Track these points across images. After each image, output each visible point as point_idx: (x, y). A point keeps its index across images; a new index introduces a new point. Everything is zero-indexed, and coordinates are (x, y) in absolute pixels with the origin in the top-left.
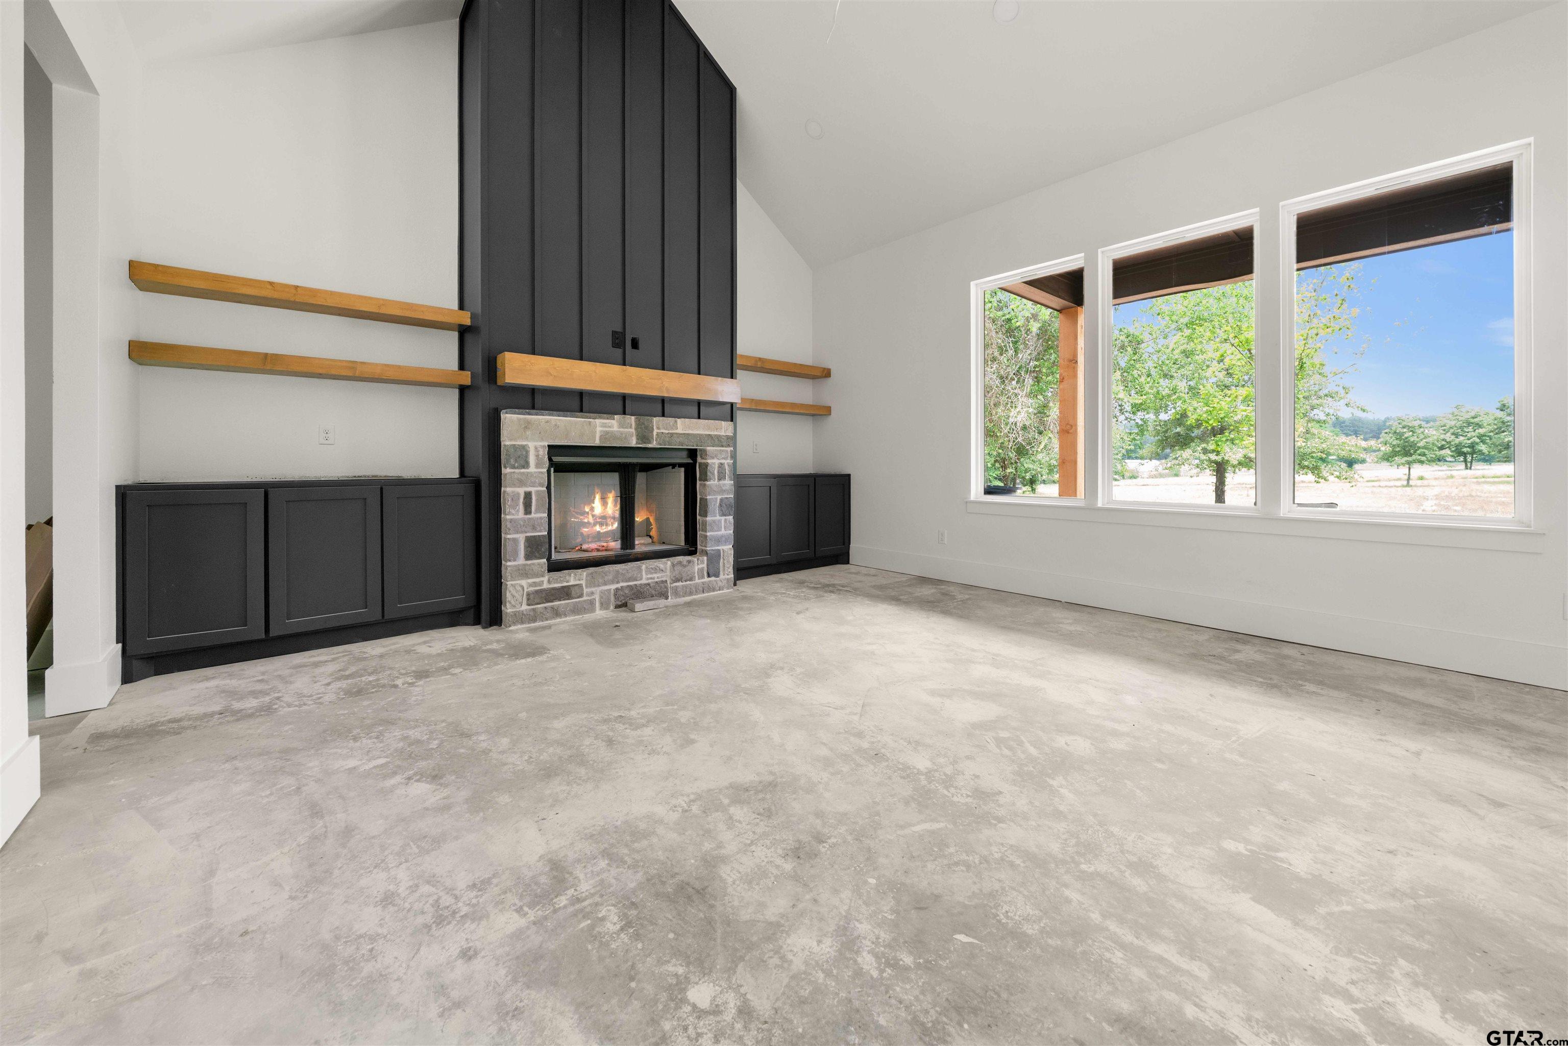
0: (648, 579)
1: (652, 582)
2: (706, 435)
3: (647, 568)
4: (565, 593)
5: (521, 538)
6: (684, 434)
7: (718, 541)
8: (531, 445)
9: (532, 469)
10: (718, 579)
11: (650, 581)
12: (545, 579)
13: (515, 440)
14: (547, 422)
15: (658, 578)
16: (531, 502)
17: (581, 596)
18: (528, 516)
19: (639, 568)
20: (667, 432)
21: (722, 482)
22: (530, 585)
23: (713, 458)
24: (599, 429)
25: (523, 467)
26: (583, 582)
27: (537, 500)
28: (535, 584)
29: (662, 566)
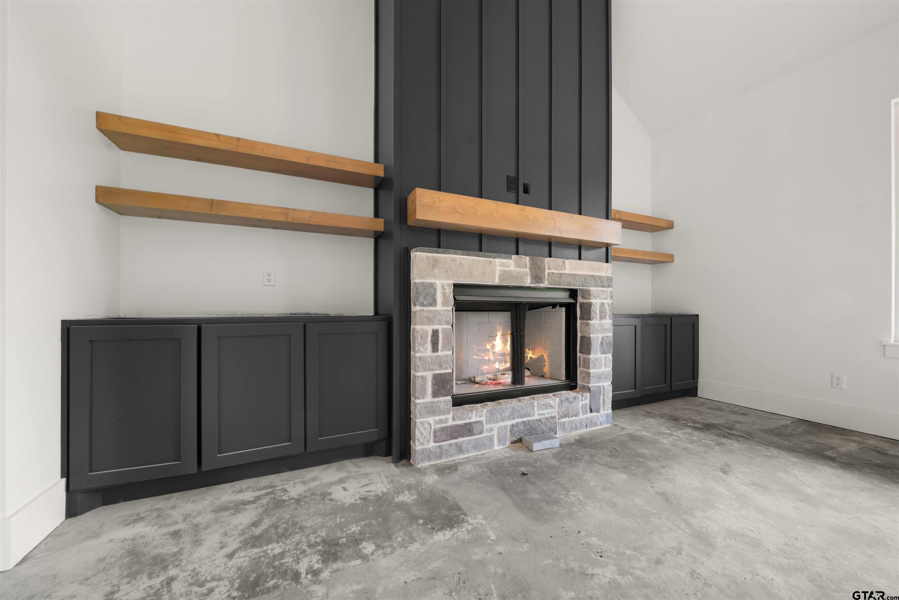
0: (539, 415)
1: (543, 418)
2: (590, 276)
3: (538, 404)
4: (467, 429)
5: (429, 375)
6: (571, 274)
7: (600, 378)
8: (439, 283)
9: (439, 307)
10: (599, 414)
11: (541, 417)
12: (450, 416)
13: (424, 278)
14: (453, 260)
15: (548, 414)
16: (438, 340)
17: (481, 432)
18: (436, 354)
19: (532, 405)
20: (556, 272)
21: (603, 321)
22: (437, 422)
23: (596, 298)
24: (498, 268)
25: (431, 305)
26: (483, 419)
27: (443, 338)
28: (441, 421)
29: (551, 402)
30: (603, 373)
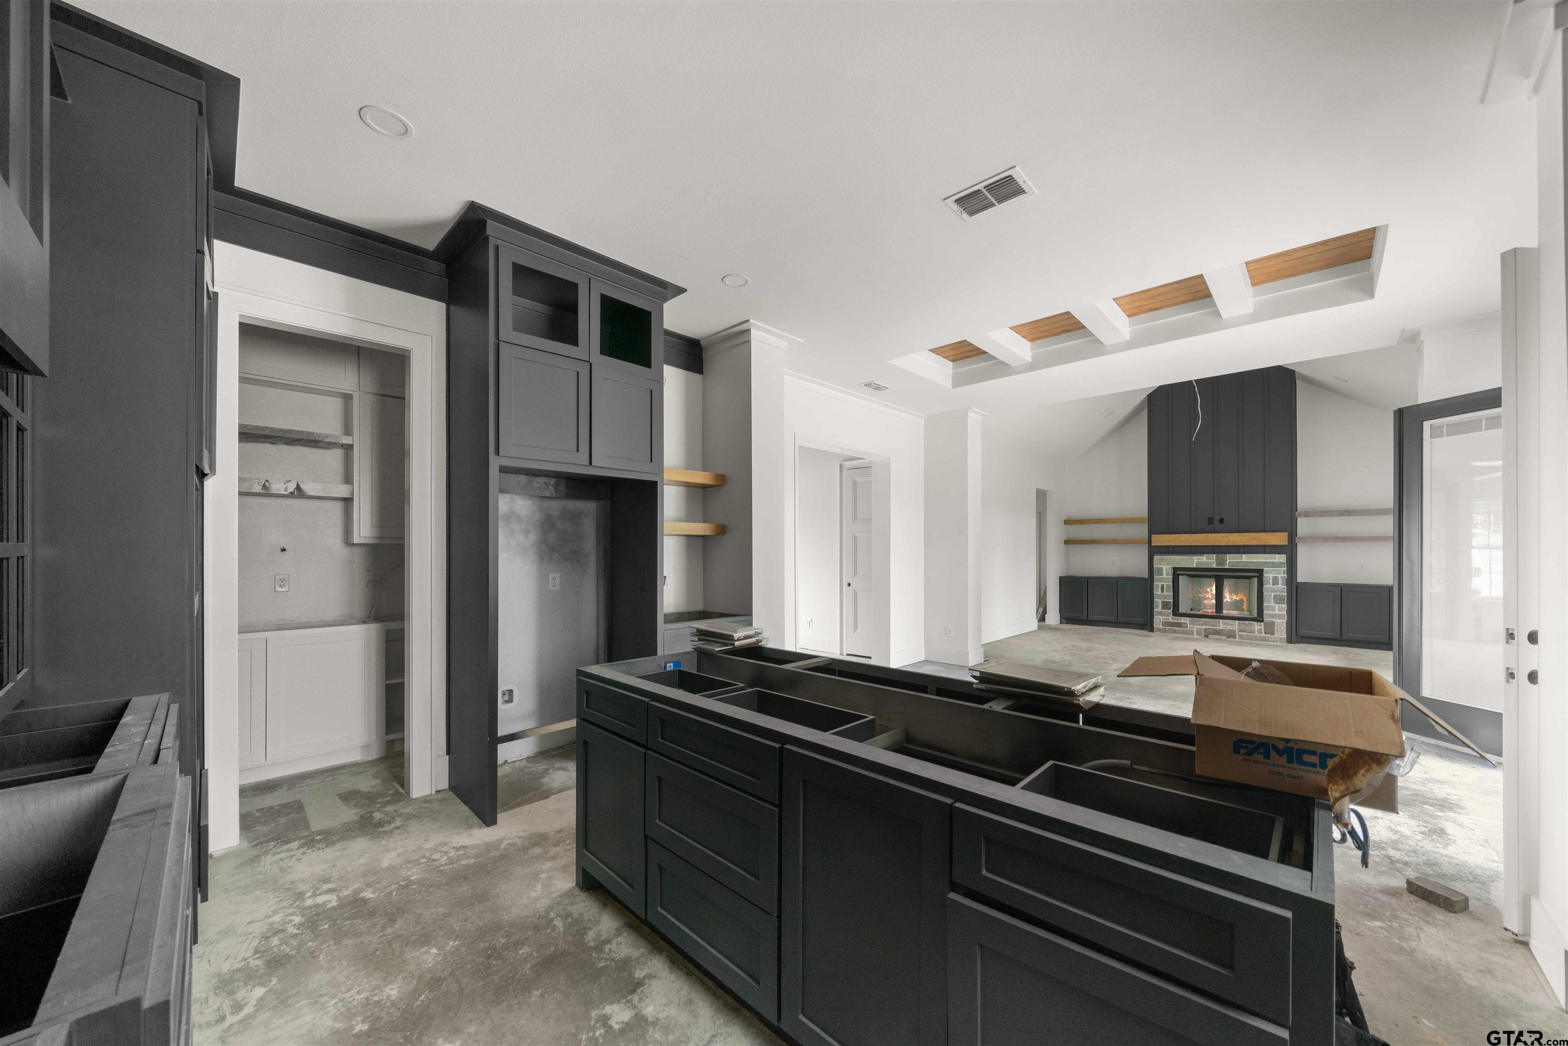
2: (1265, 562)
3: (1223, 622)
4: (1179, 625)
5: (1160, 601)
6: (1247, 562)
7: (1275, 617)
8: (1164, 567)
9: (1165, 576)
10: (1275, 636)
11: (1228, 628)
12: (1170, 618)
13: (1160, 565)
14: (1173, 558)
15: (1235, 627)
16: (1165, 588)
17: (1187, 628)
18: (1164, 594)
19: (1219, 622)
20: (1238, 561)
21: (1276, 586)
22: (1165, 619)
24: (1195, 561)
25: (1161, 575)
26: (1188, 622)
27: (1167, 588)
28: (1167, 619)
29: (1232, 623)
30: (1276, 614)
